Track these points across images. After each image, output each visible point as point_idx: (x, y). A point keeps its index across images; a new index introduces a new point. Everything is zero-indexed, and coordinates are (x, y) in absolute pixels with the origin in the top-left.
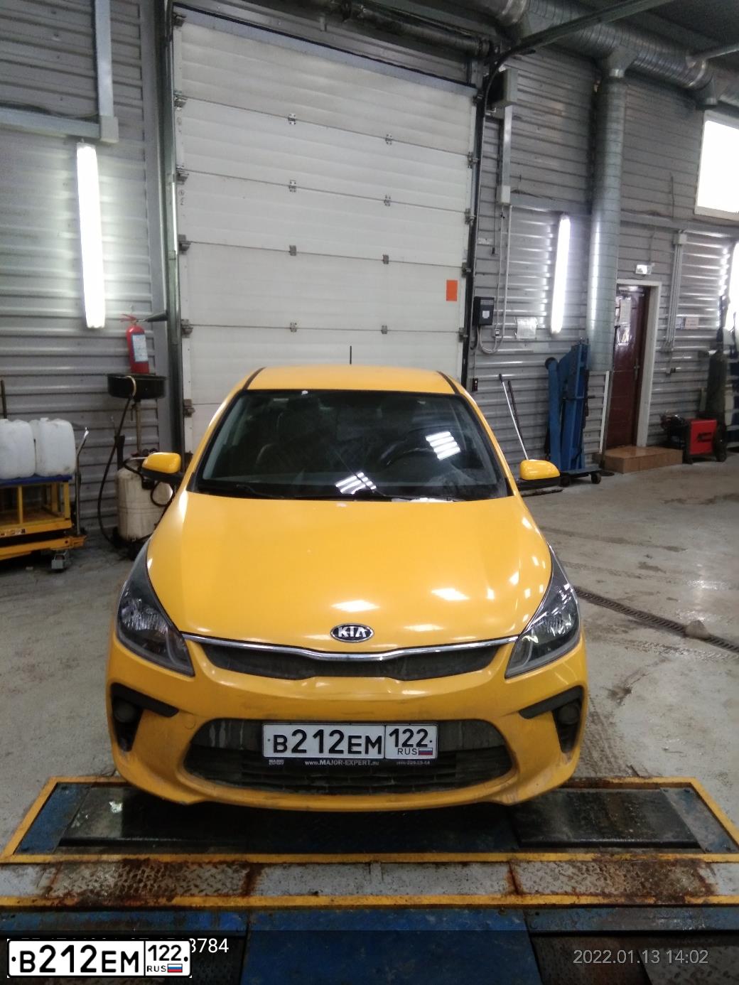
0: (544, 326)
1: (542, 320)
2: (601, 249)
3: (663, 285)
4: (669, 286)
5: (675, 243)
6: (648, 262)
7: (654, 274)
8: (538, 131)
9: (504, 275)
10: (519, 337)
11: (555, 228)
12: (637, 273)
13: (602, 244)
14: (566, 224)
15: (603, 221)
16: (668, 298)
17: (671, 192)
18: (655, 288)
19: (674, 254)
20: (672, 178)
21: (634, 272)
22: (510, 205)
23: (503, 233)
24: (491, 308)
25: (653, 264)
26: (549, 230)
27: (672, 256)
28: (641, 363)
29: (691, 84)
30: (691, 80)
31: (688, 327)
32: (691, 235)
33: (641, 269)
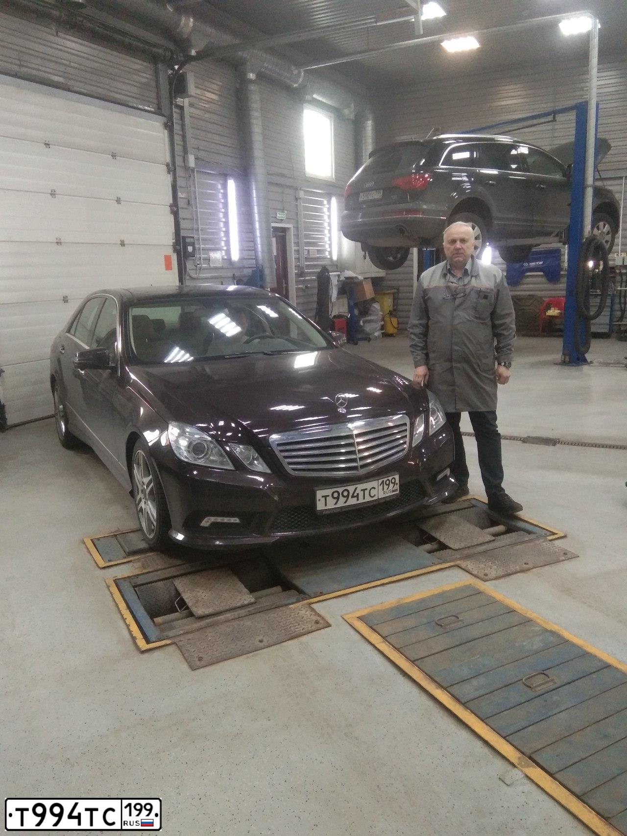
0: (226, 257)
1: (224, 253)
2: (258, 201)
3: (294, 227)
4: (298, 228)
5: (297, 197)
6: (283, 210)
7: (288, 218)
8: (206, 116)
9: (197, 220)
10: (212, 265)
11: (225, 186)
12: (278, 218)
13: (257, 197)
14: (231, 184)
16: (297, 236)
17: (291, 160)
18: (288, 228)
19: (297, 205)
20: (290, 151)
21: (276, 217)
22: (194, 168)
23: (193, 189)
24: (193, 244)
25: (286, 212)
26: (220, 187)
29: (295, 85)
30: (295, 83)
31: (311, 256)
32: (305, 191)
33: (279, 215)
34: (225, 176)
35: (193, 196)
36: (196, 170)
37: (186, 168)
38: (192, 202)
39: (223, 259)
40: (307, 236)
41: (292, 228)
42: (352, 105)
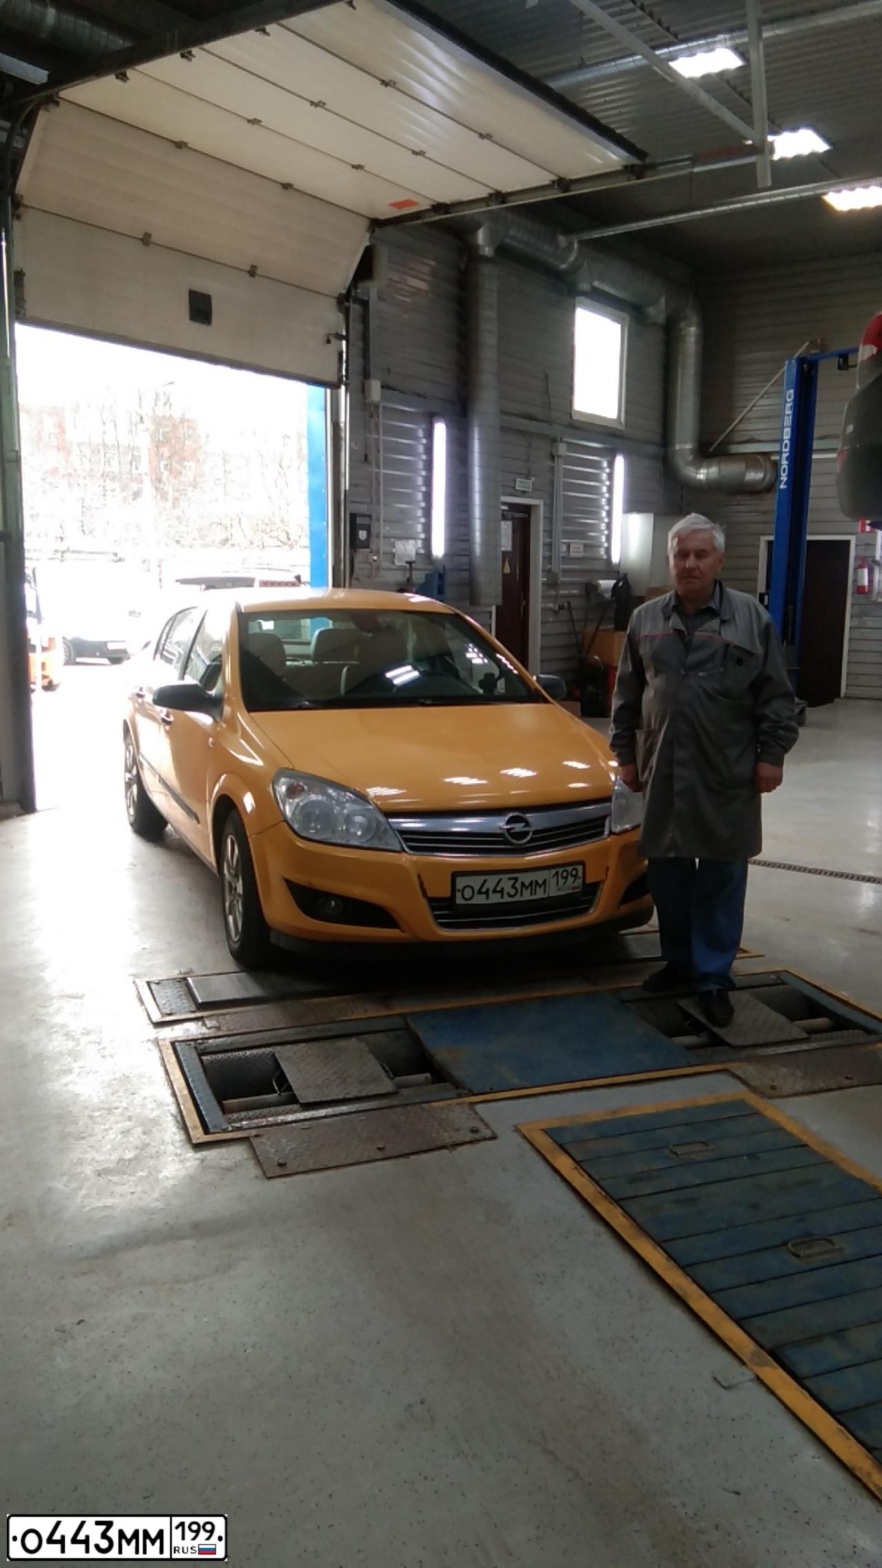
0: (422, 551)
1: (420, 543)
2: (481, 459)
3: (544, 504)
5: (554, 453)
6: (528, 476)
7: (536, 489)
8: (403, 316)
9: (379, 487)
10: (397, 563)
11: (429, 435)
12: (517, 488)
13: (481, 453)
14: (440, 430)
15: (480, 426)
16: (549, 520)
17: (547, 391)
18: (534, 507)
19: (553, 467)
20: (547, 376)
21: (514, 488)
22: (379, 403)
23: (374, 436)
24: (368, 528)
25: (533, 479)
26: (421, 433)
27: (552, 469)
28: (527, 598)
29: (563, 266)
30: (564, 262)
31: (573, 555)
32: (569, 444)
33: (520, 485)
34: (430, 418)
35: (373, 448)
36: (382, 406)
37: (367, 402)
38: (372, 457)
39: (417, 554)
40: (567, 520)
41: (542, 507)
42: (663, 300)
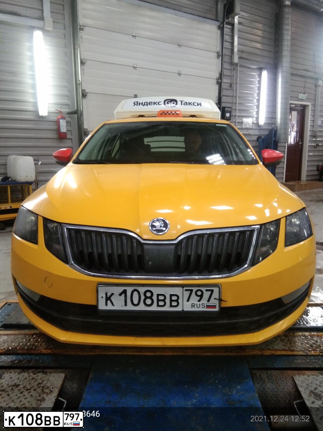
0: (255, 122)
1: (255, 119)
2: (282, 85)
4: (315, 105)
5: (316, 84)
6: (304, 93)
7: (308, 98)
8: (250, 30)
9: (236, 97)
10: (244, 127)
11: (260, 76)
12: (299, 98)
13: (282, 82)
14: (265, 74)
15: (282, 72)
16: (314, 111)
17: (314, 61)
19: (316, 90)
20: (315, 54)
23: (235, 77)
24: (230, 112)
25: (307, 94)
26: (257, 77)
28: (302, 141)
33: (301, 96)
34: (261, 69)
35: (235, 82)
36: (239, 65)
37: (232, 63)
38: (234, 86)
39: (253, 123)
41: (310, 105)
